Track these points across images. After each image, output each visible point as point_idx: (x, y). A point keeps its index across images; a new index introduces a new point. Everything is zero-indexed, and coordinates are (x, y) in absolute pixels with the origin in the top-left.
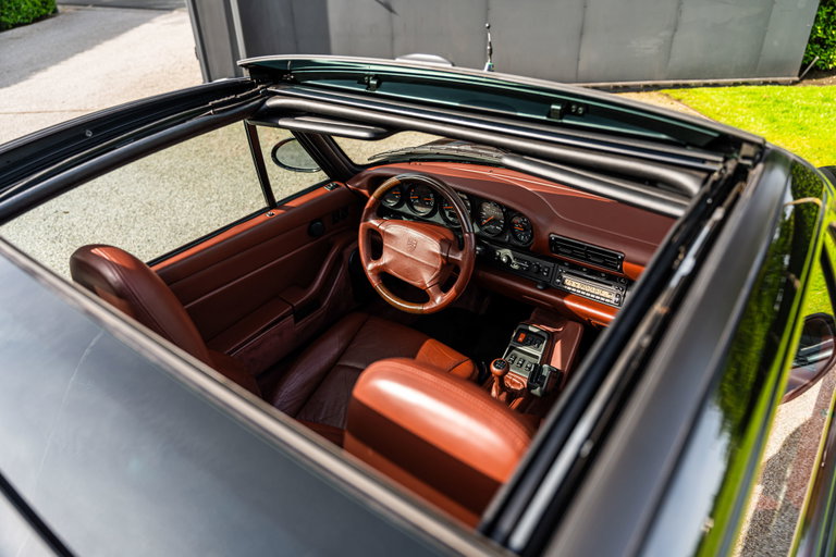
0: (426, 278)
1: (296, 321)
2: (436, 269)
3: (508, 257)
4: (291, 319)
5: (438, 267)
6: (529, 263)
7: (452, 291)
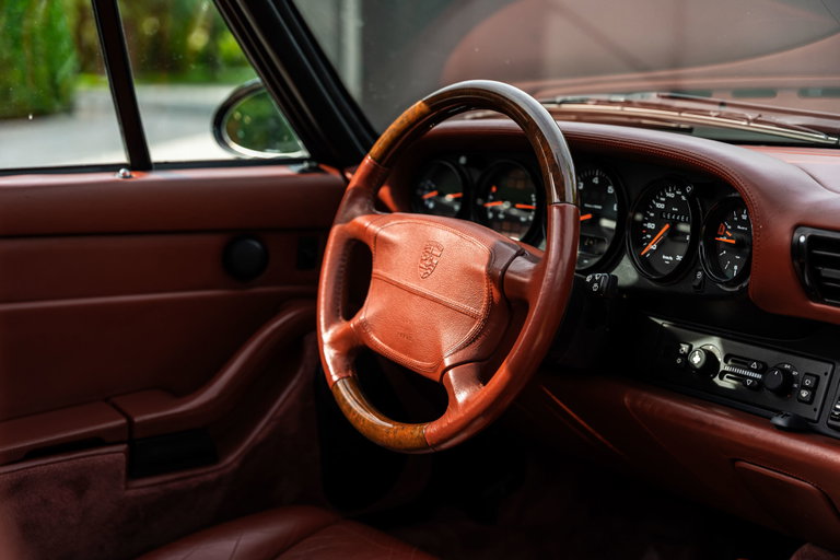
0: (451, 343)
1: (136, 468)
2: (475, 317)
3: (710, 356)
4: (116, 454)
5: (480, 312)
6: (763, 369)
7: (502, 374)
